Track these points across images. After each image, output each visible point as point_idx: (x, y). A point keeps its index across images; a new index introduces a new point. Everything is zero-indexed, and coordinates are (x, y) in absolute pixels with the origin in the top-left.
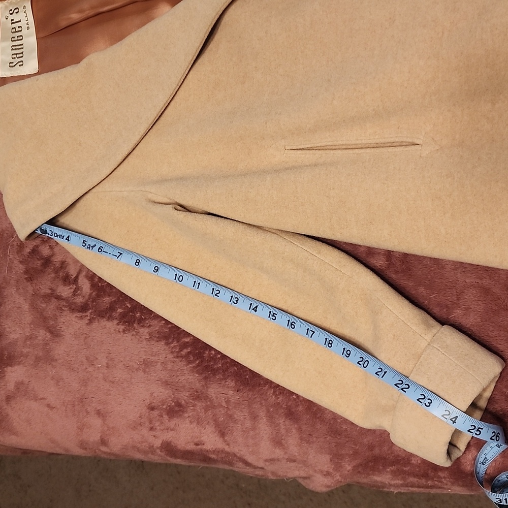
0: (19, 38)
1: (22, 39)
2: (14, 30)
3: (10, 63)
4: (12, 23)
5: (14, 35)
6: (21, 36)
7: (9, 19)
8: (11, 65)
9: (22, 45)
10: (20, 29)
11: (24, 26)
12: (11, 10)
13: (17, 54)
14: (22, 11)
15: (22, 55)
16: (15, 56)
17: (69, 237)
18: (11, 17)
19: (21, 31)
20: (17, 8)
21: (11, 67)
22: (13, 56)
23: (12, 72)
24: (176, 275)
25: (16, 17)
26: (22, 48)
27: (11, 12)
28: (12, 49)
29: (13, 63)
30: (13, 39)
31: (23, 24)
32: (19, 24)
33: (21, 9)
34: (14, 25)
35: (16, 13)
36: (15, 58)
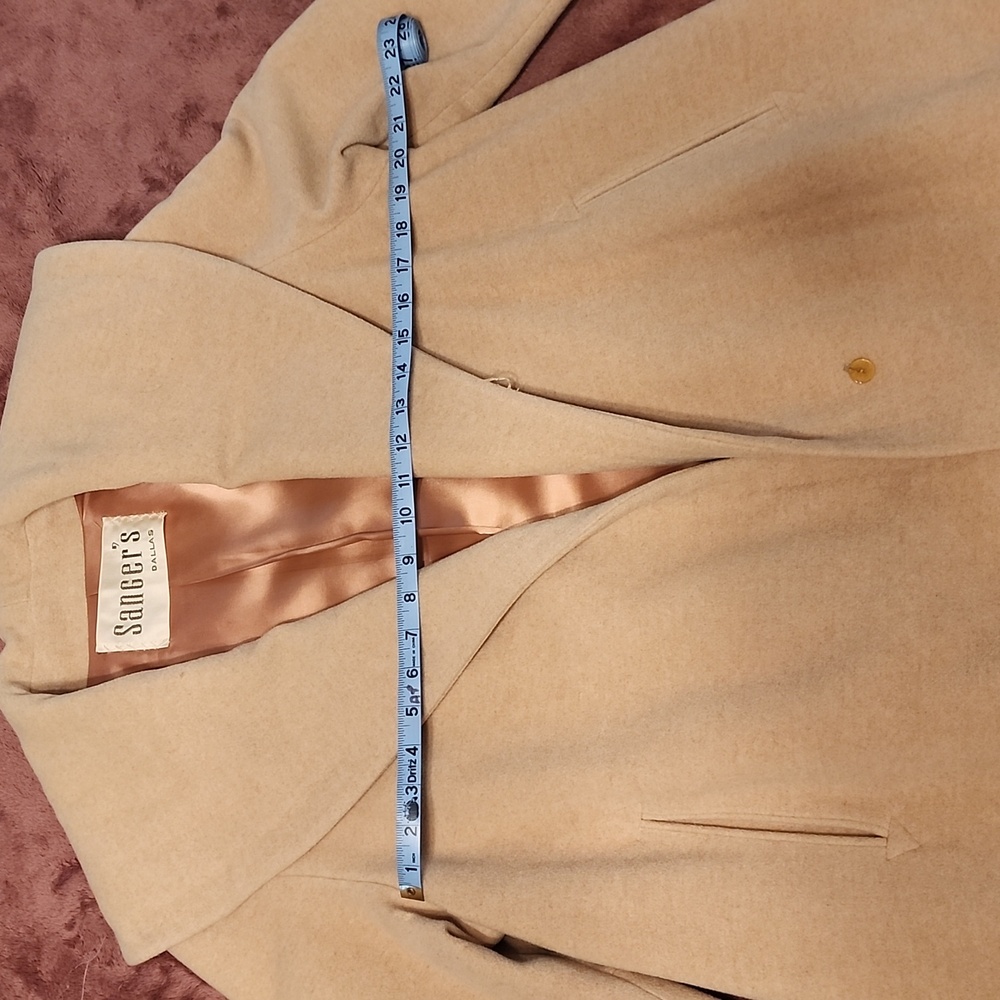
0: (135, 584)
1: (141, 587)
2: (126, 569)
3: (117, 627)
4: (124, 557)
5: (127, 577)
6: (140, 580)
7: (119, 550)
8: (118, 630)
9: (141, 596)
10: (139, 568)
11: (147, 564)
12: (125, 534)
13: (130, 612)
14: (146, 539)
15: (139, 614)
16: (126, 615)
17: (408, 750)
18: (124, 546)
19: (140, 571)
20: (137, 533)
21: (117, 634)
22: (123, 616)
23: (120, 644)
24: (403, 522)
25: (132, 547)
26: (141, 602)
27: (124, 538)
28: (122, 603)
29: (121, 627)
30: (124, 585)
31: (144, 560)
32: (137, 560)
33: (144, 535)
34: (127, 561)
35: (134, 540)
36: (125, 619)
